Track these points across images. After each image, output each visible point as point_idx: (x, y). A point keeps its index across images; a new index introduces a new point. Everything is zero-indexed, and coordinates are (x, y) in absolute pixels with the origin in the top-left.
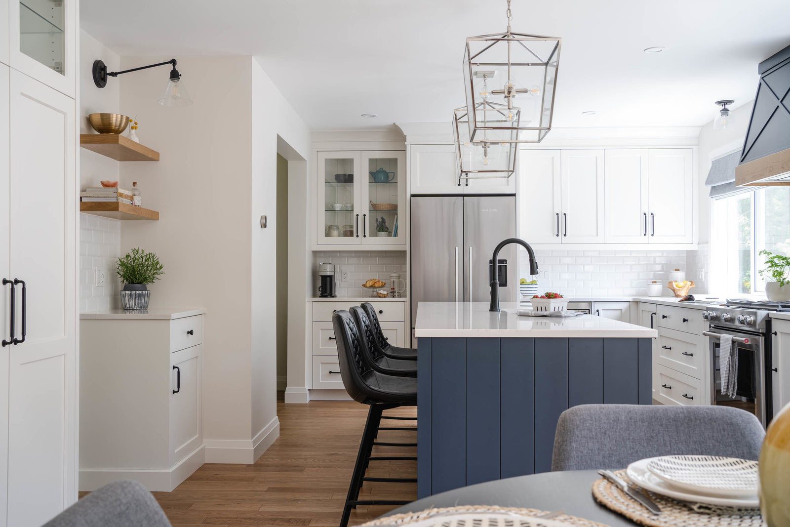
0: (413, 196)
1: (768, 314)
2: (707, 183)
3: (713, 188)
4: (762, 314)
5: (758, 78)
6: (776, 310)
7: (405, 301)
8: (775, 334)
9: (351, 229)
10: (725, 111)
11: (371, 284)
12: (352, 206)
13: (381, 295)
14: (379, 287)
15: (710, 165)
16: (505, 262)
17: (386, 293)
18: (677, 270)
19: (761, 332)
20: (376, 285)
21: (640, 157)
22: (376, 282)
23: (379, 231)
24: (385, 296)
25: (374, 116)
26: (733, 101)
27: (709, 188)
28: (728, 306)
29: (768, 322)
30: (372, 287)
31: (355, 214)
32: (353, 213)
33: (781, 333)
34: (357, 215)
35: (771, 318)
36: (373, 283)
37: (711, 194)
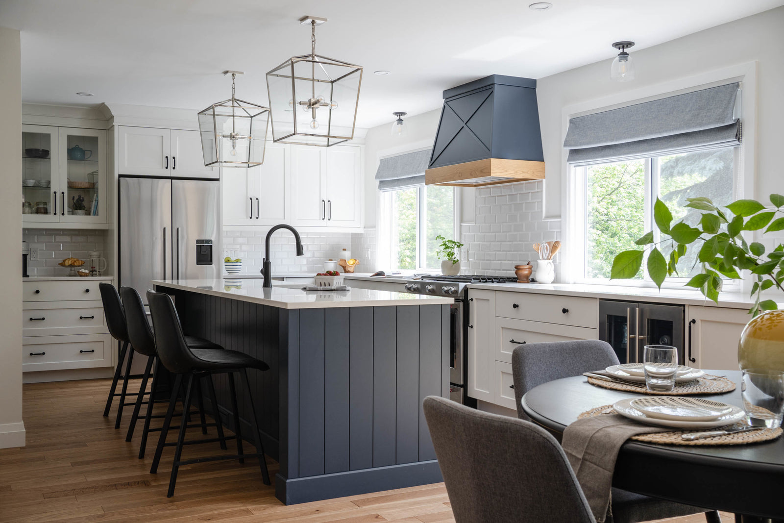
0: (120, 176)
1: (466, 286)
2: (377, 177)
3: (381, 182)
4: (462, 285)
5: (442, 101)
6: (470, 282)
7: (112, 279)
8: (472, 300)
9: (45, 206)
10: (400, 121)
11: (70, 263)
12: (49, 182)
13: (83, 274)
14: (79, 266)
15: (378, 164)
16: (210, 242)
17: (87, 272)
18: (344, 250)
19: (461, 298)
20: (76, 264)
21: (320, 151)
22: (75, 261)
23: (76, 210)
24: (86, 275)
25: (90, 95)
26: (406, 113)
27: (378, 181)
28: (422, 280)
29: (466, 290)
30: (71, 266)
31: (52, 191)
32: (50, 190)
33: (476, 299)
34: (55, 193)
35: (468, 288)
36: (73, 262)
37: (380, 187)
